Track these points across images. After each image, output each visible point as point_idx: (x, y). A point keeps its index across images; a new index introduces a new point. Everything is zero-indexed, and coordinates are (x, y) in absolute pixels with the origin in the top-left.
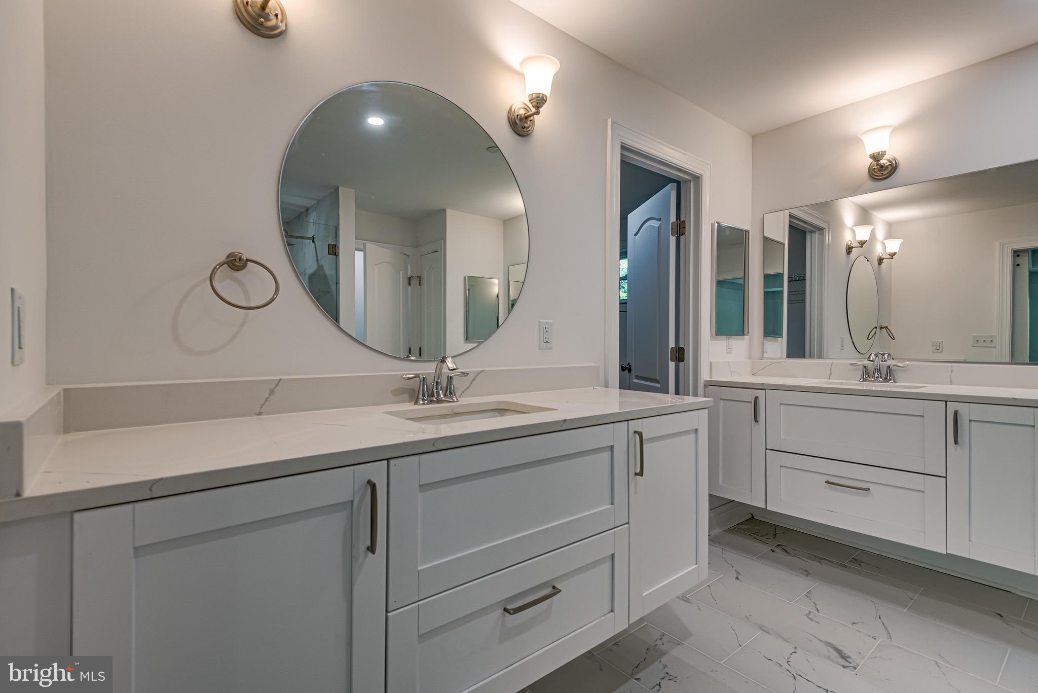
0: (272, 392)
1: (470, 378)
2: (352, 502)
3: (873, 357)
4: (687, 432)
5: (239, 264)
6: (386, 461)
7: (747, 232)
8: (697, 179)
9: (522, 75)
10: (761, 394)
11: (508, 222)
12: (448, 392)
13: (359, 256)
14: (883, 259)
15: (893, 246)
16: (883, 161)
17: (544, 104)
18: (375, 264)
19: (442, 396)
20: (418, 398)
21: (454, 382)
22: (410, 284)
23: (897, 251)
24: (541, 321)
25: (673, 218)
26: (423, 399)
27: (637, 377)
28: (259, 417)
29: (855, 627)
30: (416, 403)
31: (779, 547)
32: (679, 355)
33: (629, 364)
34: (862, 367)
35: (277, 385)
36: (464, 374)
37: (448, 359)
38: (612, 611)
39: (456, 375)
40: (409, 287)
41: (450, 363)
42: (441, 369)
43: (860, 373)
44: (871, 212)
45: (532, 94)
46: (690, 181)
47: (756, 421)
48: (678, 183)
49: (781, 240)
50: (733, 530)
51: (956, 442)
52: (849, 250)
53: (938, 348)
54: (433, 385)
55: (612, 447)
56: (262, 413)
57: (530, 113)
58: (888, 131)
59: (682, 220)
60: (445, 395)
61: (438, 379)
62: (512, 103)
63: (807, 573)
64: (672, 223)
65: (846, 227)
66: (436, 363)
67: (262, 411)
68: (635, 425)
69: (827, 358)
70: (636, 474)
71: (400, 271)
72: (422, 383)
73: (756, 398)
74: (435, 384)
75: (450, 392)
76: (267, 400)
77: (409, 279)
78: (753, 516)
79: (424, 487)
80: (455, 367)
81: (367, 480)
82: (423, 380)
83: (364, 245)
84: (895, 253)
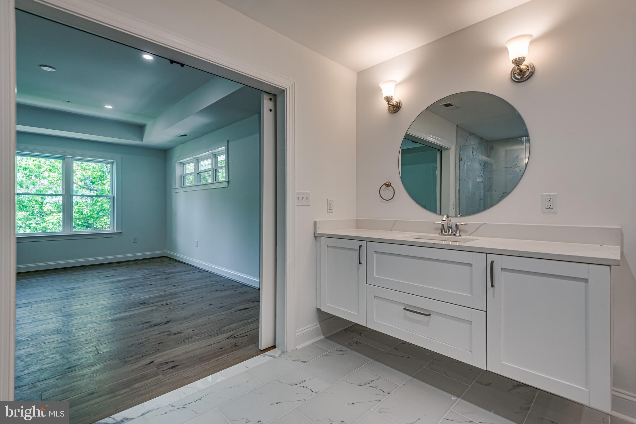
0: (394, 224)
6: (365, 241)
56: (393, 229)
61: (449, 225)
68: (490, 258)
76: (393, 226)
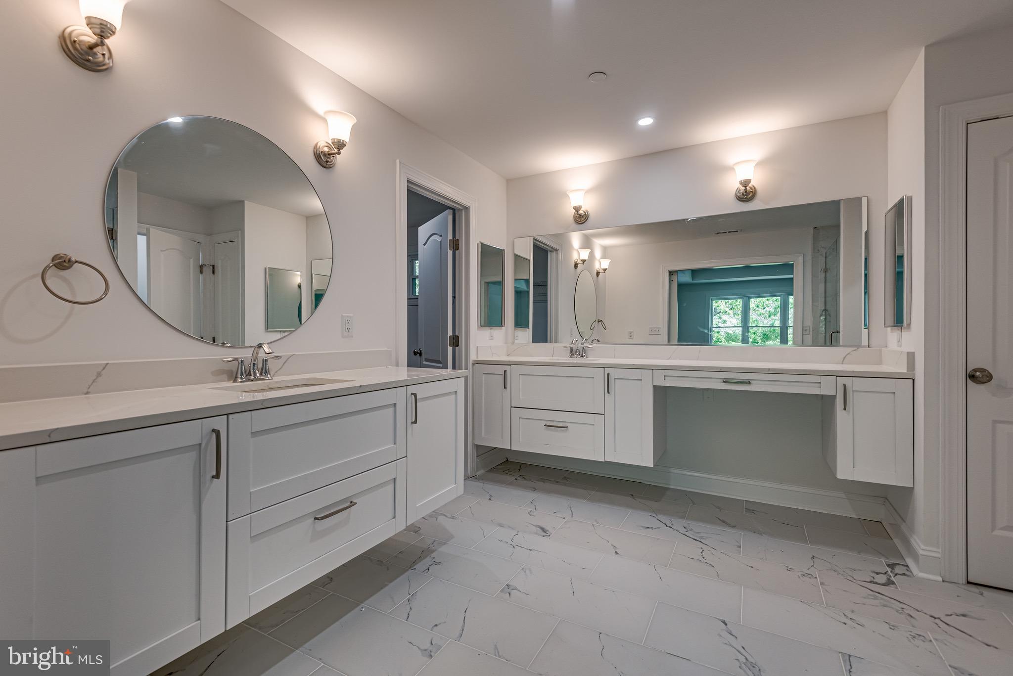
0: (99, 375)
1: (282, 361)
2: (200, 444)
3: (574, 341)
4: (450, 394)
5: (67, 265)
6: (226, 416)
7: (503, 250)
8: (467, 209)
9: (325, 120)
10: (508, 368)
11: (310, 218)
12: (264, 371)
13: (142, 241)
14: (599, 273)
15: (605, 264)
16: (581, 212)
17: (344, 147)
18: (162, 251)
19: (258, 375)
20: (236, 377)
21: (269, 362)
22: (201, 272)
23: (607, 267)
24: (344, 315)
25: (450, 237)
26: (241, 378)
27: (427, 360)
28: (87, 396)
29: (555, 514)
30: (235, 381)
31: (521, 477)
32: (455, 341)
33: (420, 349)
34: (569, 348)
35: (104, 369)
36: (278, 357)
37: (264, 345)
38: (394, 518)
39: (271, 358)
40: (201, 275)
41: (266, 348)
42: (257, 353)
43: (569, 352)
44: (592, 238)
45: (334, 139)
46: (462, 210)
47: (505, 388)
48: (454, 210)
49: (529, 258)
50: (493, 470)
51: (608, 393)
52: (576, 265)
53: (631, 335)
54: (250, 367)
55: (395, 404)
56: (89, 392)
57: (333, 152)
58: (583, 193)
59: (457, 239)
60: (261, 374)
61: (255, 361)
62: (316, 142)
63: (534, 489)
64: (450, 240)
65: (574, 249)
66: (253, 349)
67: (89, 391)
68: (412, 389)
69: (561, 343)
70: (412, 423)
71: (191, 258)
72: (240, 365)
73: (505, 371)
74: (252, 365)
75: (265, 371)
76: (94, 381)
77: (201, 267)
78: (507, 460)
79: (254, 434)
80: (271, 351)
81: (212, 428)
82: (242, 362)
83: (148, 230)
84: (606, 269)
